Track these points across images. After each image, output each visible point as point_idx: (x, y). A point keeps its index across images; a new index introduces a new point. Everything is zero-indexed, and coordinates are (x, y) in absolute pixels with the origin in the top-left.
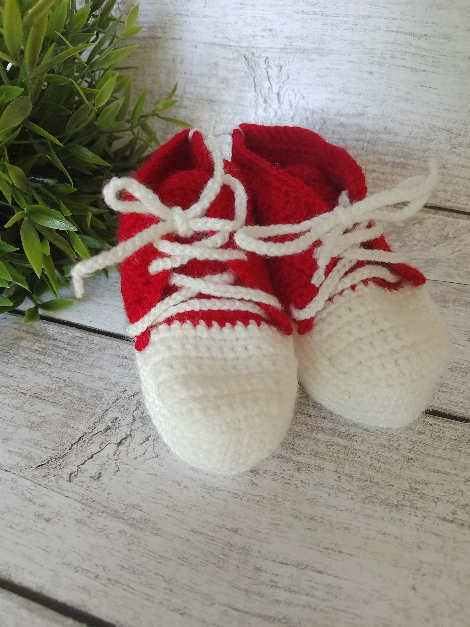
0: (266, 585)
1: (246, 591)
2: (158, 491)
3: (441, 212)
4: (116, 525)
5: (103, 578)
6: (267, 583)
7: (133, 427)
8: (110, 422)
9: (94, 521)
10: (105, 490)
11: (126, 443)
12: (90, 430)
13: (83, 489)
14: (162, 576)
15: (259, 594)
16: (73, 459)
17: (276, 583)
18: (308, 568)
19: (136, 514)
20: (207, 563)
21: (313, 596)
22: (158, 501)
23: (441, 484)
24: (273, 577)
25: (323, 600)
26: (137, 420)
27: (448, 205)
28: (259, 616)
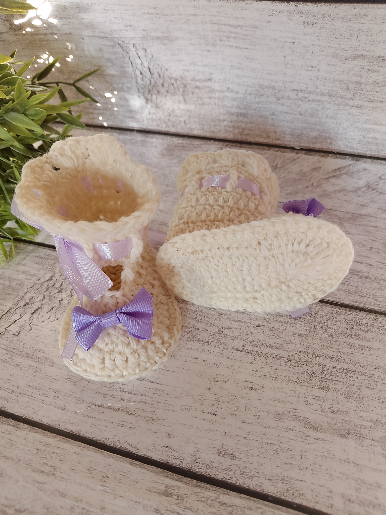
0: (117, 391)
1: (104, 395)
2: (56, 341)
3: (272, 149)
4: (27, 362)
5: (16, 393)
6: (118, 389)
7: (43, 302)
8: (28, 300)
9: (13, 360)
10: (22, 341)
11: (38, 313)
12: (15, 306)
13: (8, 342)
15: (112, 396)
16: (3, 324)
17: (123, 389)
18: (145, 380)
20: (81, 380)
21: (145, 396)
22: (55, 347)
23: (239, 329)
24: (122, 386)
25: (151, 398)
27: (278, 142)
28: (110, 408)
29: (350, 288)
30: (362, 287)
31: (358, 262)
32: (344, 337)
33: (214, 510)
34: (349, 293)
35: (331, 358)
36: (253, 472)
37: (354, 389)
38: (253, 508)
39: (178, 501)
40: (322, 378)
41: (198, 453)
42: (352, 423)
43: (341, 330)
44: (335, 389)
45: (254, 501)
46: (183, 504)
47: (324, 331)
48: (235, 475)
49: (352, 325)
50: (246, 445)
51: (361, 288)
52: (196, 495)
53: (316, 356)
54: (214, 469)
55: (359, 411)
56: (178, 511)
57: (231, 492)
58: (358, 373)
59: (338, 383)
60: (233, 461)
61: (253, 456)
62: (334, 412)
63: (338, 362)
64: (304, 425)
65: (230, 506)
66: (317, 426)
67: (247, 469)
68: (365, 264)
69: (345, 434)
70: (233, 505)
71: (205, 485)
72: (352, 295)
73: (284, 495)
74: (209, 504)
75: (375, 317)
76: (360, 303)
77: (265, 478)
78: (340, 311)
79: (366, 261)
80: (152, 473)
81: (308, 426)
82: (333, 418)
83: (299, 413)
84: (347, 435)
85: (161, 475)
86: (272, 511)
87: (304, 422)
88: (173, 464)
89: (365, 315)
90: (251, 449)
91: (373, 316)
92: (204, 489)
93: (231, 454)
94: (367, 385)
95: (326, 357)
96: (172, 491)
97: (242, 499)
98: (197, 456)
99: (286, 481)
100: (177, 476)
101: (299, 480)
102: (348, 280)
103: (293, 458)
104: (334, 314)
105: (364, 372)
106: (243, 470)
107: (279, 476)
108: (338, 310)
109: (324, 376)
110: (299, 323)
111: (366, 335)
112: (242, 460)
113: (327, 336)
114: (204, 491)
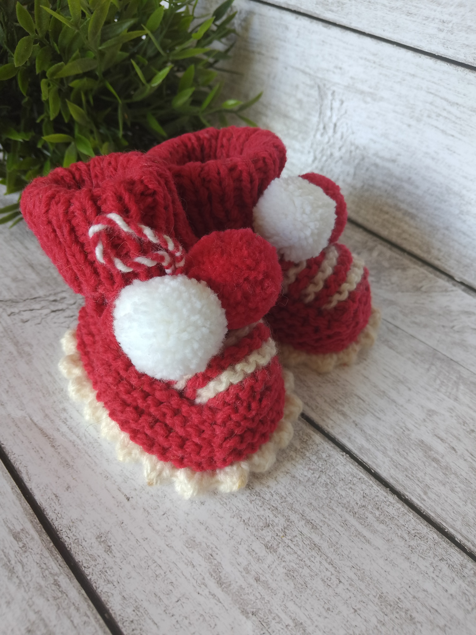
0: (61, 419)
1: (46, 416)
4: (11, 348)
7: (71, 307)
8: (59, 298)
10: (22, 329)
11: (57, 313)
12: (44, 297)
13: (12, 323)
14: (10, 383)
15: (52, 420)
16: (21, 306)
17: (67, 421)
19: (27, 349)
21: (80, 439)
25: (84, 444)
26: (77, 304)
29: (402, 461)
30: (419, 468)
31: (439, 438)
32: (345, 510)
33: (43, 583)
34: (396, 465)
35: (308, 522)
36: (114, 579)
37: (306, 571)
38: (81, 610)
39: (20, 549)
40: (277, 535)
41: (79, 523)
42: (269, 607)
43: (348, 499)
44: (282, 556)
45: (89, 606)
46: (22, 556)
47: (326, 489)
48: (94, 568)
49: (366, 503)
50: (132, 548)
51: (416, 468)
52: (41, 558)
53: (292, 509)
54: (80, 547)
55: (289, 599)
56: (11, 559)
57: (75, 580)
58: (326, 558)
59: (292, 552)
60: (105, 554)
61: (130, 563)
62: (259, 580)
63: (312, 530)
64: (211, 570)
65: (62, 592)
66: (225, 581)
67: (111, 570)
68: (447, 445)
69: (249, 612)
70: (64, 593)
71: (58, 555)
72: (397, 470)
73: (123, 623)
74: (44, 575)
75: (406, 511)
76: (400, 484)
77: (120, 593)
78: (366, 479)
79: (451, 442)
80: (22, 509)
81: (214, 575)
82: (252, 585)
83: (217, 554)
84: (250, 615)
85: (28, 516)
86: (96, 629)
87: (214, 567)
88: (48, 515)
89: (393, 501)
90: (133, 556)
91: (404, 509)
92: (53, 557)
93: (109, 546)
94: (326, 578)
95: (304, 518)
96: (24, 537)
97: (79, 594)
98: (75, 524)
99: (139, 611)
100: (41, 528)
101: (153, 621)
102: (407, 451)
103: (168, 594)
104: (355, 479)
105: (335, 561)
106: (107, 569)
107: (136, 602)
108: (364, 476)
109: (281, 535)
110: (304, 464)
111: (376, 524)
112: (114, 559)
113: (325, 496)
114: (51, 560)
